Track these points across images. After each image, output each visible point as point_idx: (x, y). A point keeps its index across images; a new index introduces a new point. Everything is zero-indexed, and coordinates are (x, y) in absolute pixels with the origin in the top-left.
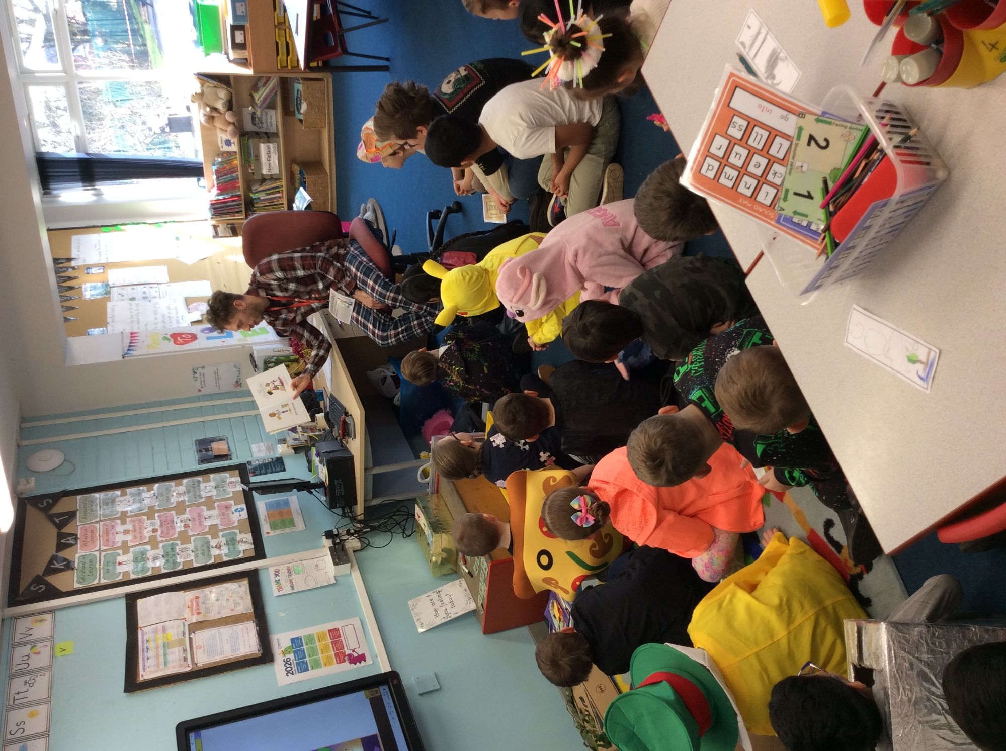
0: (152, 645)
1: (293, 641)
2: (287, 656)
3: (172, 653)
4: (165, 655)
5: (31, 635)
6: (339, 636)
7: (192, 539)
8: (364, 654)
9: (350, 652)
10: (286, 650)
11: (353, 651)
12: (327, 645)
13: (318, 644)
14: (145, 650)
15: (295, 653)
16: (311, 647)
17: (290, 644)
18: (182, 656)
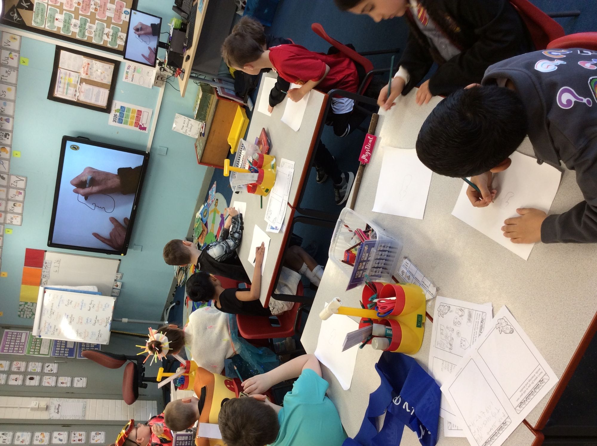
0: (62, 81)
1: (122, 107)
2: (117, 113)
3: (70, 90)
4: (67, 89)
5: (10, 45)
6: (140, 115)
7: (97, 21)
8: (146, 128)
9: (141, 124)
10: (117, 110)
11: (143, 124)
12: (134, 116)
13: (130, 114)
14: (59, 82)
15: (120, 113)
16: (128, 114)
17: (119, 108)
18: (74, 93)
